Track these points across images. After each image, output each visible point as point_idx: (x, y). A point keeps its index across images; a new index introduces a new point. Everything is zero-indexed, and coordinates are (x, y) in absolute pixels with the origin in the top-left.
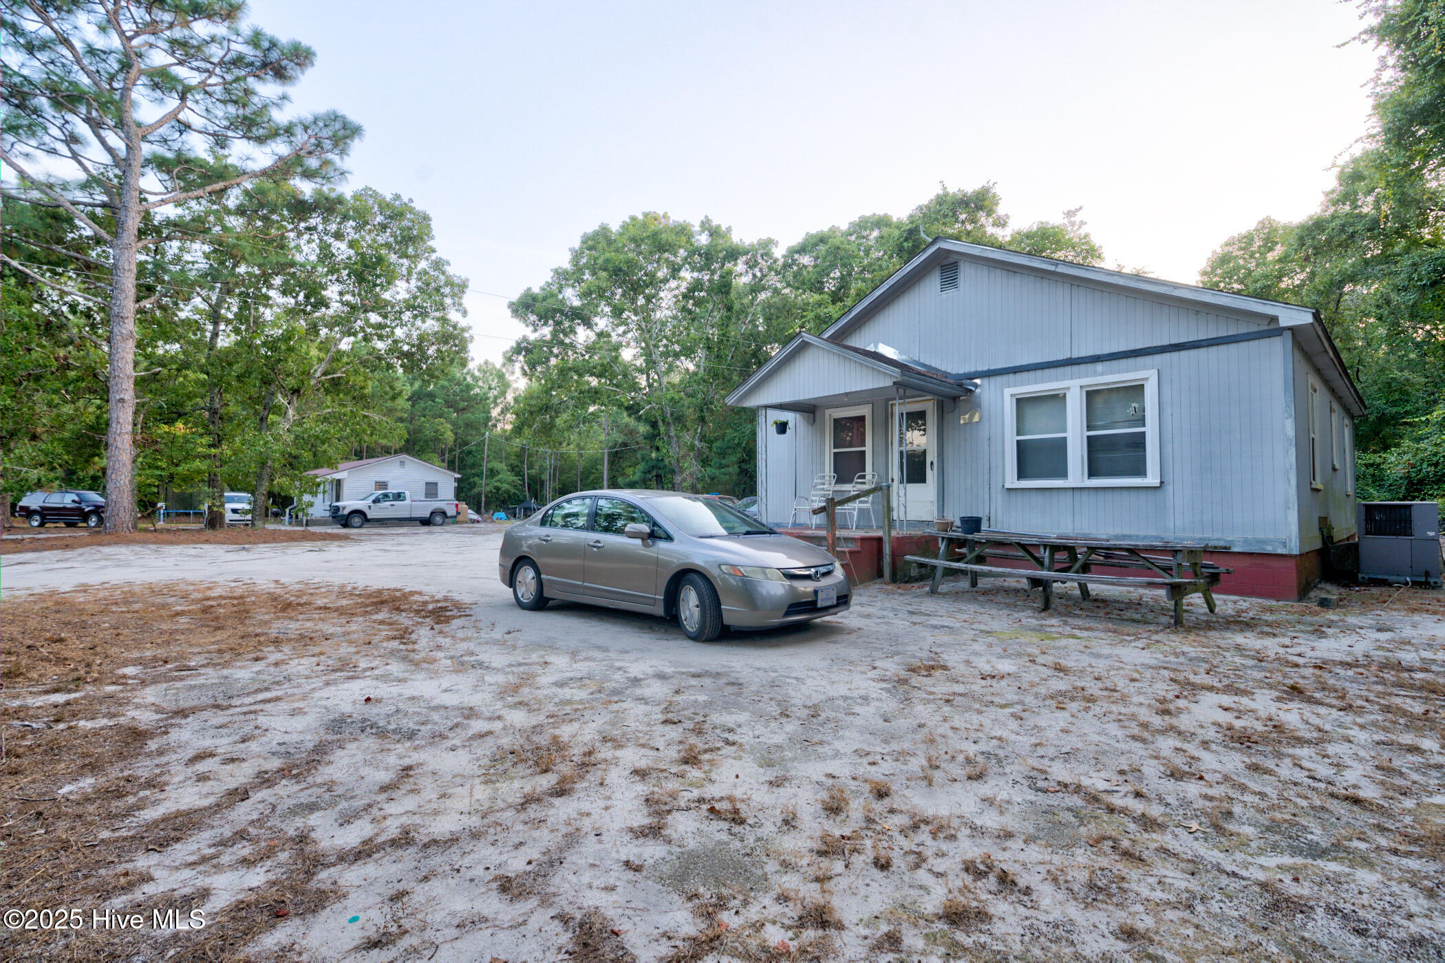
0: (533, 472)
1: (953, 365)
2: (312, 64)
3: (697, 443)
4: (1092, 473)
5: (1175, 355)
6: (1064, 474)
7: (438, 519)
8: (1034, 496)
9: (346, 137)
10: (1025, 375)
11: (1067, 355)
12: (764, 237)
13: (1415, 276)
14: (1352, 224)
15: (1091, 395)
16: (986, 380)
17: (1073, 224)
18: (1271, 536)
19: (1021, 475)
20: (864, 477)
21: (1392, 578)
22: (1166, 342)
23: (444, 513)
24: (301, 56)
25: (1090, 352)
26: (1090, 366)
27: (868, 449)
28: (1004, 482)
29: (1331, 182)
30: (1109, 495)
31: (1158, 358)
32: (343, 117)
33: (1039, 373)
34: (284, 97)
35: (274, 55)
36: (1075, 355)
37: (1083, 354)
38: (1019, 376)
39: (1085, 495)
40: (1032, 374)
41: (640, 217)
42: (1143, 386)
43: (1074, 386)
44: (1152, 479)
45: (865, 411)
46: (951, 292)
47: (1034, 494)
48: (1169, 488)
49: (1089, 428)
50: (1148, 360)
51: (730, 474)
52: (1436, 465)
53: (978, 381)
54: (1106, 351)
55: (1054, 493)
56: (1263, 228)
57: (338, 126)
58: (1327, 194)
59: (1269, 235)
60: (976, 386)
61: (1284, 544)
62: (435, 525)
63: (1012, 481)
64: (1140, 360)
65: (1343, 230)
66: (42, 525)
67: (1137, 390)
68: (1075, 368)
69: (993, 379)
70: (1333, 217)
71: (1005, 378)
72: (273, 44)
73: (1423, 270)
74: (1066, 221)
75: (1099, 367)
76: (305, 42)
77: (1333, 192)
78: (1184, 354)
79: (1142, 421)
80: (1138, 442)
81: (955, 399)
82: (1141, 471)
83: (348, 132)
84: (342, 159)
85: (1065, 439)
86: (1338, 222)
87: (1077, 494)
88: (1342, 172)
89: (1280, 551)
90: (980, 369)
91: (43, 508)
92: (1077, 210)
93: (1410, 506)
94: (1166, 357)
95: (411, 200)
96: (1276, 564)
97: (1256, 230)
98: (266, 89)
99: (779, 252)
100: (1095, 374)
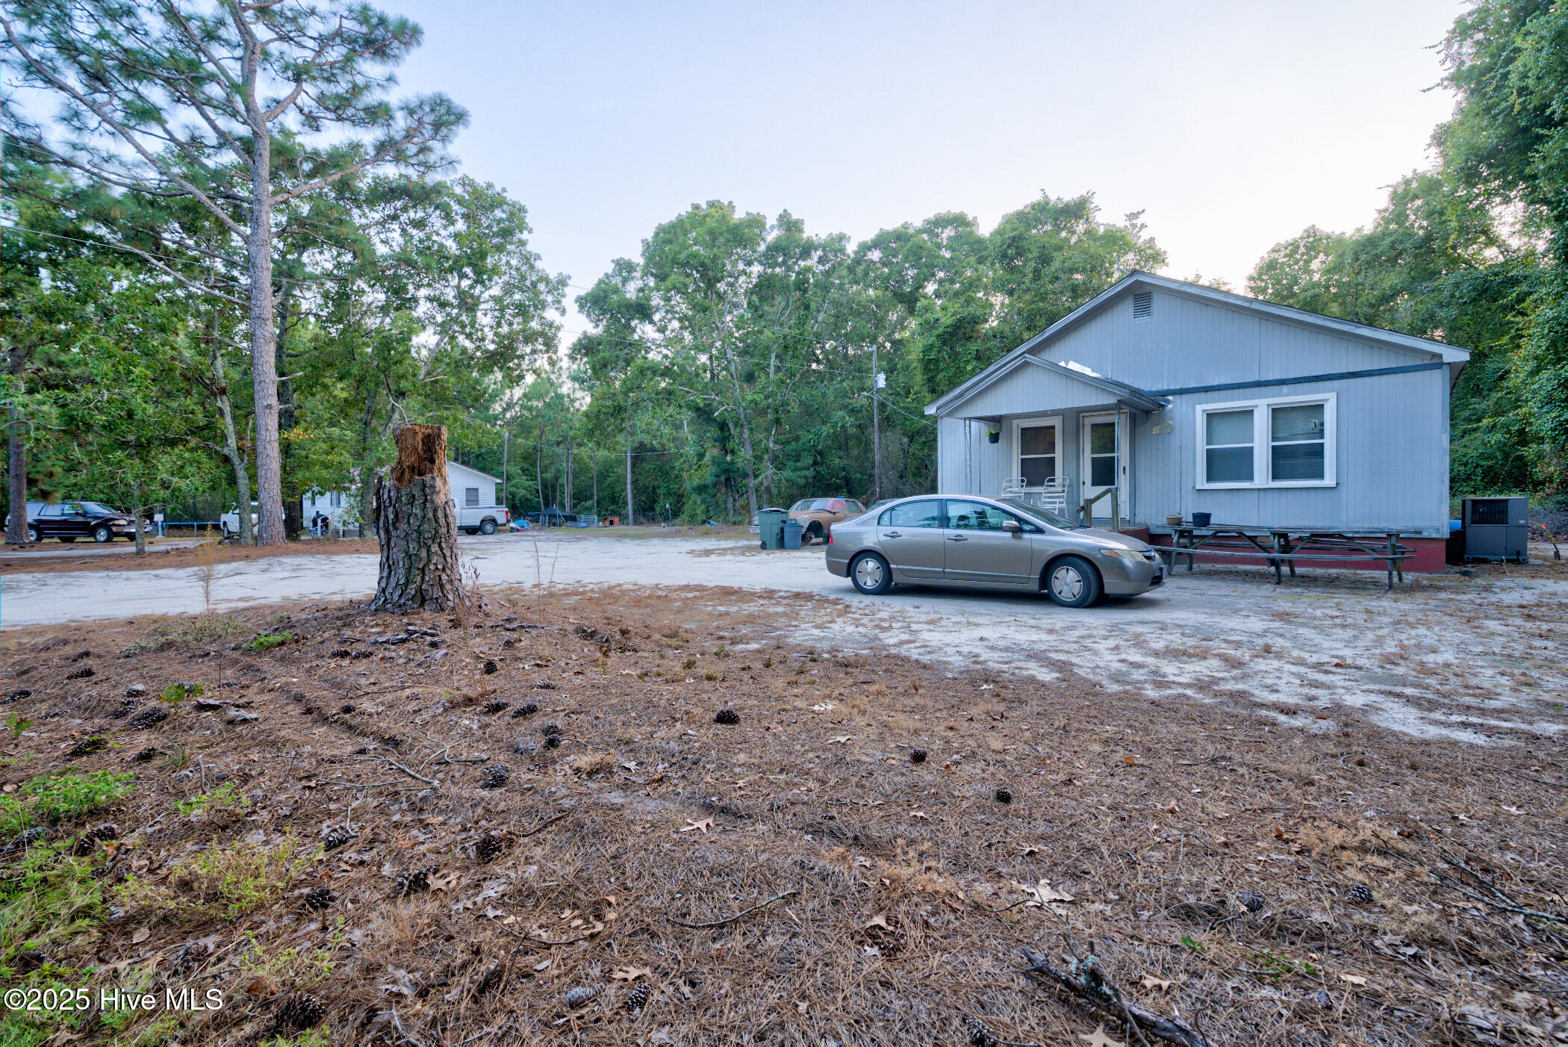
0: (548, 475)
1: (1148, 383)
2: (419, 43)
3: (771, 445)
4: (1275, 476)
5: (1352, 381)
6: (1250, 477)
7: (489, 527)
8: (1222, 496)
9: (452, 124)
10: (1216, 393)
11: (1256, 378)
12: (835, 232)
13: (1457, 294)
14: (1401, 242)
15: (1276, 412)
16: (1178, 397)
17: (1134, 226)
18: (1427, 524)
19: (1210, 478)
20: (1053, 480)
21: (1490, 557)
22: (1344, 371)
23: (494, 521)
24: (407, 34)
25: (1278, 377)
26: (1277, 388)
27: (1058, 455)
28: (1194, 481)
29: (1383, 201)
30: (1290, 494)
31: (1337, 383)
32: (449, 101)
33: (1229, 392)
34: (390, 79)
35: (379, 33)
36: (1263, 379)
37: (1270, 378)
38: (1209, 394)
39: (1269, 494)
40: (1223, 393)
41: (704, 206)
42: (1322, 406)
43: (1261, 406)
44: (1329, 480)
45: (1056, 422)
46: (1144, 319)
47: (1222, 494)
48: (1343, 488)
49: (1274, 439)
50: (1328, 384)
51: (806, 478)
52: (1466, 464)
53: (1170, 398)
54: (1292, 376)
55: (1241, 494)
56: (1309, 237)
57: (443, 110)
58: (1380, 212)
59: (1313, 243)
60: (1168, 402)
61: (1438, 530)
62: (484, 533)
63: (1202, 484)
64: (1321, 384)
65: (1392, 247)
66: (39, 539)
67: (1319, 408)
68: (1263, 389)
69: (1185, 397)
70: (1384, 235)
71: (1197, 396)
72: (382, 21)
73: (1465, 288)
74: (1127, 223)
75: (1285, 389)
76: (413, 18)
77: (1386, 210)
78: (1360, 380)
79: (1321, 433)
80: (1318, 451)
81: (1148, 413)
82: (1320, 475)
83: (453, 118)
84: (445, 147)
85: (1252, 448)
86: (1388, 241)
87: (1262, 494)
88: (1395, 192)
89: (1434, 536)
90: (1172, 387)
91: (39, 522)
92: (1139, 213)
93: (1506, 501)
94: (1344, 382)
95: (504, 190)
96: (1430, 546)
97: (1302, 238)
98: (370, 68)
99: (851, 248)
100: (1282, 395)
